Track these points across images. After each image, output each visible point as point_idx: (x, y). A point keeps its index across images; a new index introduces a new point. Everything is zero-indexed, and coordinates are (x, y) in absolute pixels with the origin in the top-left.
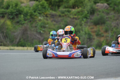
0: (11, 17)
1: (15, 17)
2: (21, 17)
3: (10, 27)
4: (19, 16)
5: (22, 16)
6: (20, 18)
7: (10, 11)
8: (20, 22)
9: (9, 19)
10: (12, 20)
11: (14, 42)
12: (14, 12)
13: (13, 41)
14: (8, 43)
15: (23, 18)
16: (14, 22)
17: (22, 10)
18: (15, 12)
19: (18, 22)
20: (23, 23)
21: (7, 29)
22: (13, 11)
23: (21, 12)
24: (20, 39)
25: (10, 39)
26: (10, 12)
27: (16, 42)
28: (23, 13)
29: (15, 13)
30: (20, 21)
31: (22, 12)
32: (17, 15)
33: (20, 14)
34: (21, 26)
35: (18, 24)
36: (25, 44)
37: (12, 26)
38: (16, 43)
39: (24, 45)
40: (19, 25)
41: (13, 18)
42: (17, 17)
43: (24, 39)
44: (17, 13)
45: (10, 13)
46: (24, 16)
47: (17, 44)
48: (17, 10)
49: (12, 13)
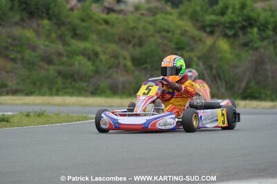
0: (230, 33)
1: (240, 33)
2: (252, 33)
3: (228, 55)
4: (249, 30)
5: (255, 30)
6: (250, 35)
7: (228, 20)
8: (251, 44)
9: (226, 36)
10: (232, 40)
11: (236, 88)
12: (237, 23)
13: (233, 86)
14: (223, 90)
15: (258, 34)
16: (237, 43)
17: (256, 17)
18: (240, 22)
19: (246, 45)
20: (256, 45)
21: (221, 59)
22: (236, 19)
23: (253, 22)
24: (248, 82)
25: (226, 83)
26: (229, 23)
27: (239, 88)
28: (258, 24)
29: (240, 25)
30: (251, 41)
31: (255, 20)
32: (243, 28)
33: (251, 25)
34: (251, 52)
35: (246, 48)
36: (260, 94)
37: (231, 53)
38: (241, 91)
39: (257, 95)
40: (247, 51)
41: (235, 36)
42: (244, 34)
43: (258, 83)
44: (244, 23)
45: (228, 25)
46: (259, 29)
47: (242, 93)
48: (244, 17)
49: (232, 25)
